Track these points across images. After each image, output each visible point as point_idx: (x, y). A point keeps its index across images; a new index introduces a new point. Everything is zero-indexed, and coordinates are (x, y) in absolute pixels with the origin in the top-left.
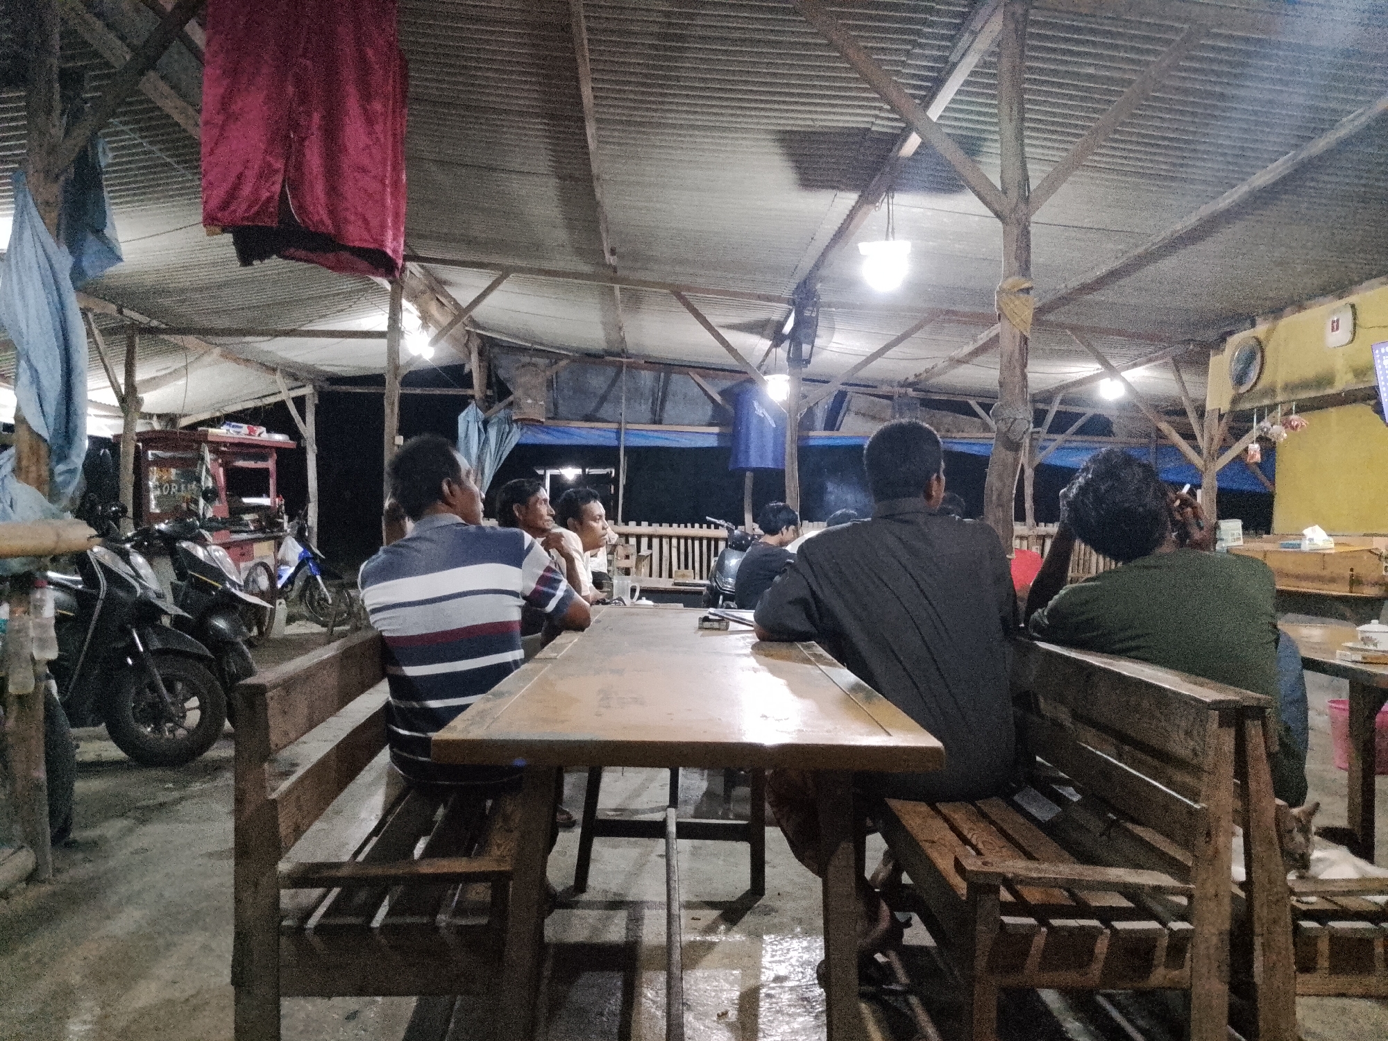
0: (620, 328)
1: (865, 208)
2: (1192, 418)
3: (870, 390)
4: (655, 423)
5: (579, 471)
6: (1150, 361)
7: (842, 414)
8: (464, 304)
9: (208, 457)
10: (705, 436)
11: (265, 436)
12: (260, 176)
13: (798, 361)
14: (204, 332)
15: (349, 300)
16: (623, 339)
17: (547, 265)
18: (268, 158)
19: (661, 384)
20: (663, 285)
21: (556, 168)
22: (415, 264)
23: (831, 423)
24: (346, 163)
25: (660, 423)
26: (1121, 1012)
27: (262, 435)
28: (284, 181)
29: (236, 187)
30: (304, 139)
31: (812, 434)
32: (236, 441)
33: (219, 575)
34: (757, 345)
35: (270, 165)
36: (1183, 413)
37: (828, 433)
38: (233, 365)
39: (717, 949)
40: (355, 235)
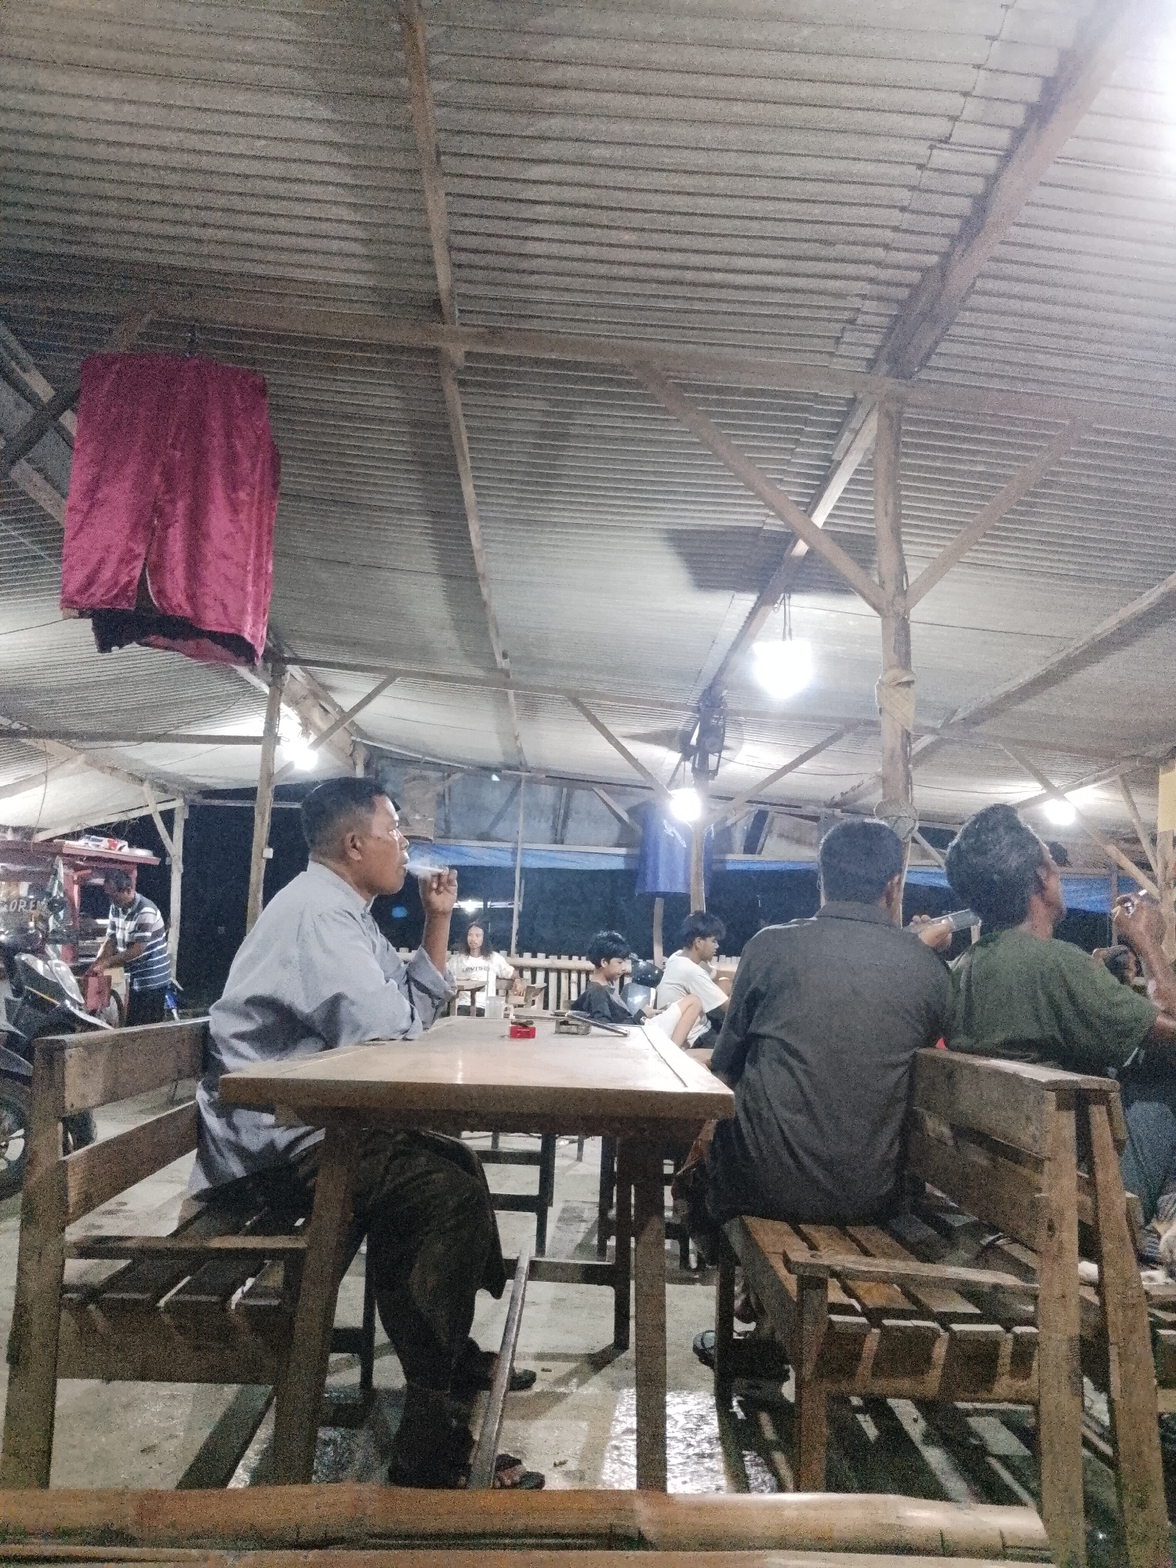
0: (516, 738)
1: (763, 609)
2: (1145, 843)
3: (797, 811)
4: (555, 842)
5: (479, 904)
6: (1095, 781)
7: (763, 835)
8: (347, 710)
9: (62, 870)
10: (613, 859)
11: (126, 850)
12: (121, 561)
13: (703, 772)
14: (66, 736)
15: (224, 705)
16: (520, 751)
17: (436, 671)
18: (131, 544)
19: (563, 801)
20: (556, 691)
21: (441, 566)
22: (297, 667)
23: (751, 846)
24: (209, 551)
25: (562, 843)
26: (1013, 1473)
27: (124, 850)
28: (144, 565)
29: (96, 571)
30: (168, 527)
31: (729, 857)
32: (94, 855)
33: (60, 993)
34: (667, 758)
35: (131, 550)
36: (1137, 841)
37: (749, 857)
38: (98, 773)
39: (569, 1400)
40: (212, 619)
